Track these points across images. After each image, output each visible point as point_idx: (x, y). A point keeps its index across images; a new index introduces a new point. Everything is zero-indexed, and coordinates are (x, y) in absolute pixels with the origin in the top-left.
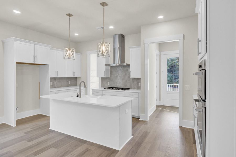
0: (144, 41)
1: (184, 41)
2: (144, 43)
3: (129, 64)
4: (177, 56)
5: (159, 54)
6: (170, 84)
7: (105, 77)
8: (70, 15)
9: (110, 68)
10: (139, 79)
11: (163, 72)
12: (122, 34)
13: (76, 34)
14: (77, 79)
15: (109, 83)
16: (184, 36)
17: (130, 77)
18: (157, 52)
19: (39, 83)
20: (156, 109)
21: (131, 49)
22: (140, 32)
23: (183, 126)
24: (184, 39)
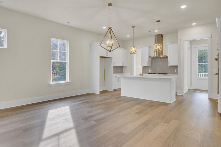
0: (180, 39)
1: (212, 39)
2: (180, 40)
3: (168, 56)
4: (206, 48)
5: (190, 47)
6: (200, 73)
7: (148, 66)
8: (133, 27)
9: (151, 59)
10: (176, 67)
11: (194, 62)
12: (161, 34)
13: (128, 36)
14: (124, 68)
15: (150, 71)
16: (212, 35)
17: (168, 65)
18: (189, 46)
19: (104, 70)
20: (188, 91)
21: (169, 45)
22: (177, 32)
23: (211, 98)
24: (211, 37)
